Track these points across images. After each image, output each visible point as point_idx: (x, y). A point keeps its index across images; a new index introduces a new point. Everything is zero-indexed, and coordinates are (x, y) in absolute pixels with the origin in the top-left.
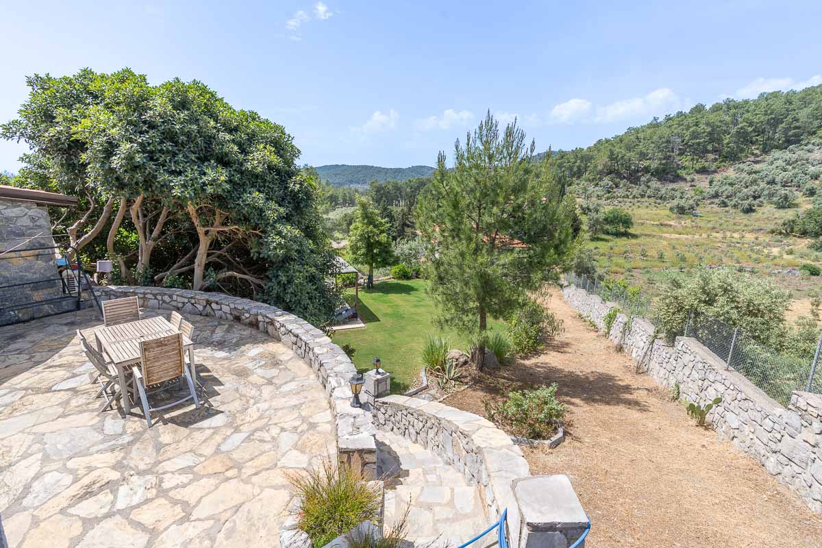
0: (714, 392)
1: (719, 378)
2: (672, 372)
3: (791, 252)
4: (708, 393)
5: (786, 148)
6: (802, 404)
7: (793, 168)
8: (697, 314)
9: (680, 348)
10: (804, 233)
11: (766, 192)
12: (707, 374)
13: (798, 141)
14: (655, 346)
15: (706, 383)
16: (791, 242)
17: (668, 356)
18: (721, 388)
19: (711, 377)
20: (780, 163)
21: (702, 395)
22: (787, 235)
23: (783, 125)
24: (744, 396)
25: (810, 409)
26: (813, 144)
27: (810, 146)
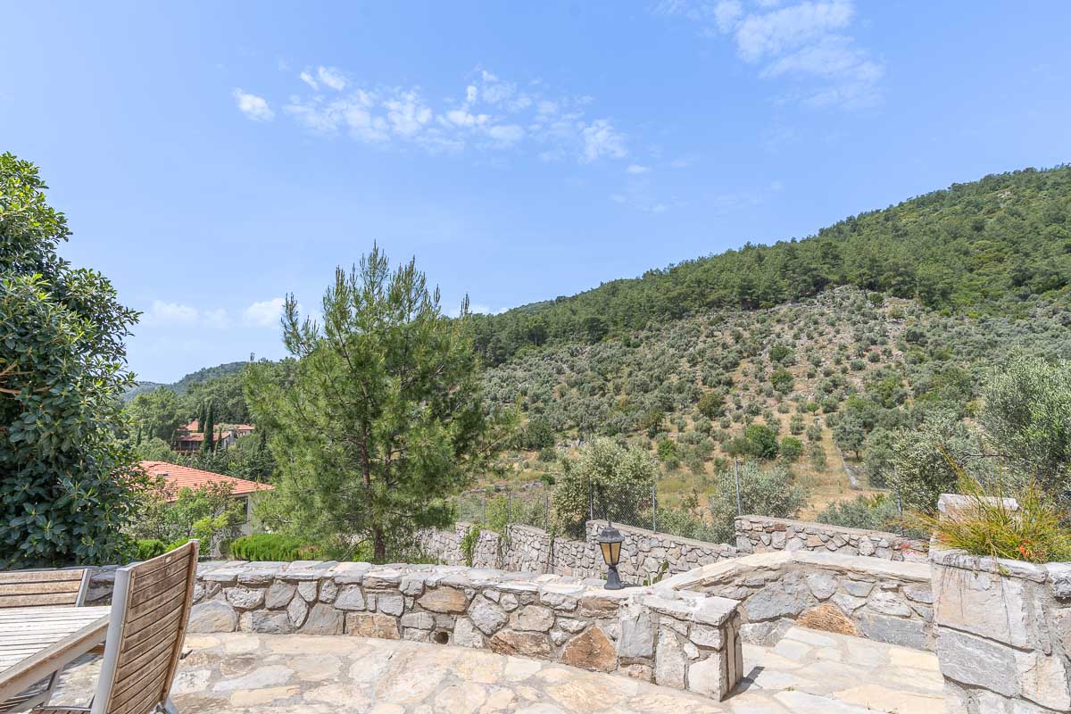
0: (654, 561)
1: (655, 543)
2: (591, 566)
3: (527, 466)
4: (647, 566)
5: (497, 366)
6: (746, 526)
7: (508, 385)
8: (601, 489)
9: (595, 533)
10: (531, 447)
11: (493, 409)
12: (639, 546)
13: (504, 361)
14: (557, 547)
15: (641, 555)
16: (524, 456)
17: (580, 549)
18: (660, 553)
19: (645, 547)
20: (496, 380)
21: (640, 572)
22: (519, 450)
23: (491, 344)
24: (689, 548)
25: (754, 525)
26: (515, 363)
27: (513, 365)
